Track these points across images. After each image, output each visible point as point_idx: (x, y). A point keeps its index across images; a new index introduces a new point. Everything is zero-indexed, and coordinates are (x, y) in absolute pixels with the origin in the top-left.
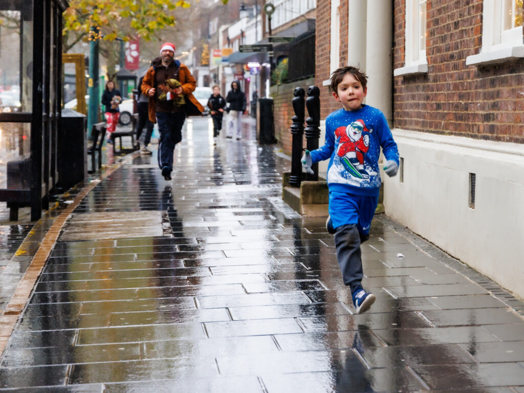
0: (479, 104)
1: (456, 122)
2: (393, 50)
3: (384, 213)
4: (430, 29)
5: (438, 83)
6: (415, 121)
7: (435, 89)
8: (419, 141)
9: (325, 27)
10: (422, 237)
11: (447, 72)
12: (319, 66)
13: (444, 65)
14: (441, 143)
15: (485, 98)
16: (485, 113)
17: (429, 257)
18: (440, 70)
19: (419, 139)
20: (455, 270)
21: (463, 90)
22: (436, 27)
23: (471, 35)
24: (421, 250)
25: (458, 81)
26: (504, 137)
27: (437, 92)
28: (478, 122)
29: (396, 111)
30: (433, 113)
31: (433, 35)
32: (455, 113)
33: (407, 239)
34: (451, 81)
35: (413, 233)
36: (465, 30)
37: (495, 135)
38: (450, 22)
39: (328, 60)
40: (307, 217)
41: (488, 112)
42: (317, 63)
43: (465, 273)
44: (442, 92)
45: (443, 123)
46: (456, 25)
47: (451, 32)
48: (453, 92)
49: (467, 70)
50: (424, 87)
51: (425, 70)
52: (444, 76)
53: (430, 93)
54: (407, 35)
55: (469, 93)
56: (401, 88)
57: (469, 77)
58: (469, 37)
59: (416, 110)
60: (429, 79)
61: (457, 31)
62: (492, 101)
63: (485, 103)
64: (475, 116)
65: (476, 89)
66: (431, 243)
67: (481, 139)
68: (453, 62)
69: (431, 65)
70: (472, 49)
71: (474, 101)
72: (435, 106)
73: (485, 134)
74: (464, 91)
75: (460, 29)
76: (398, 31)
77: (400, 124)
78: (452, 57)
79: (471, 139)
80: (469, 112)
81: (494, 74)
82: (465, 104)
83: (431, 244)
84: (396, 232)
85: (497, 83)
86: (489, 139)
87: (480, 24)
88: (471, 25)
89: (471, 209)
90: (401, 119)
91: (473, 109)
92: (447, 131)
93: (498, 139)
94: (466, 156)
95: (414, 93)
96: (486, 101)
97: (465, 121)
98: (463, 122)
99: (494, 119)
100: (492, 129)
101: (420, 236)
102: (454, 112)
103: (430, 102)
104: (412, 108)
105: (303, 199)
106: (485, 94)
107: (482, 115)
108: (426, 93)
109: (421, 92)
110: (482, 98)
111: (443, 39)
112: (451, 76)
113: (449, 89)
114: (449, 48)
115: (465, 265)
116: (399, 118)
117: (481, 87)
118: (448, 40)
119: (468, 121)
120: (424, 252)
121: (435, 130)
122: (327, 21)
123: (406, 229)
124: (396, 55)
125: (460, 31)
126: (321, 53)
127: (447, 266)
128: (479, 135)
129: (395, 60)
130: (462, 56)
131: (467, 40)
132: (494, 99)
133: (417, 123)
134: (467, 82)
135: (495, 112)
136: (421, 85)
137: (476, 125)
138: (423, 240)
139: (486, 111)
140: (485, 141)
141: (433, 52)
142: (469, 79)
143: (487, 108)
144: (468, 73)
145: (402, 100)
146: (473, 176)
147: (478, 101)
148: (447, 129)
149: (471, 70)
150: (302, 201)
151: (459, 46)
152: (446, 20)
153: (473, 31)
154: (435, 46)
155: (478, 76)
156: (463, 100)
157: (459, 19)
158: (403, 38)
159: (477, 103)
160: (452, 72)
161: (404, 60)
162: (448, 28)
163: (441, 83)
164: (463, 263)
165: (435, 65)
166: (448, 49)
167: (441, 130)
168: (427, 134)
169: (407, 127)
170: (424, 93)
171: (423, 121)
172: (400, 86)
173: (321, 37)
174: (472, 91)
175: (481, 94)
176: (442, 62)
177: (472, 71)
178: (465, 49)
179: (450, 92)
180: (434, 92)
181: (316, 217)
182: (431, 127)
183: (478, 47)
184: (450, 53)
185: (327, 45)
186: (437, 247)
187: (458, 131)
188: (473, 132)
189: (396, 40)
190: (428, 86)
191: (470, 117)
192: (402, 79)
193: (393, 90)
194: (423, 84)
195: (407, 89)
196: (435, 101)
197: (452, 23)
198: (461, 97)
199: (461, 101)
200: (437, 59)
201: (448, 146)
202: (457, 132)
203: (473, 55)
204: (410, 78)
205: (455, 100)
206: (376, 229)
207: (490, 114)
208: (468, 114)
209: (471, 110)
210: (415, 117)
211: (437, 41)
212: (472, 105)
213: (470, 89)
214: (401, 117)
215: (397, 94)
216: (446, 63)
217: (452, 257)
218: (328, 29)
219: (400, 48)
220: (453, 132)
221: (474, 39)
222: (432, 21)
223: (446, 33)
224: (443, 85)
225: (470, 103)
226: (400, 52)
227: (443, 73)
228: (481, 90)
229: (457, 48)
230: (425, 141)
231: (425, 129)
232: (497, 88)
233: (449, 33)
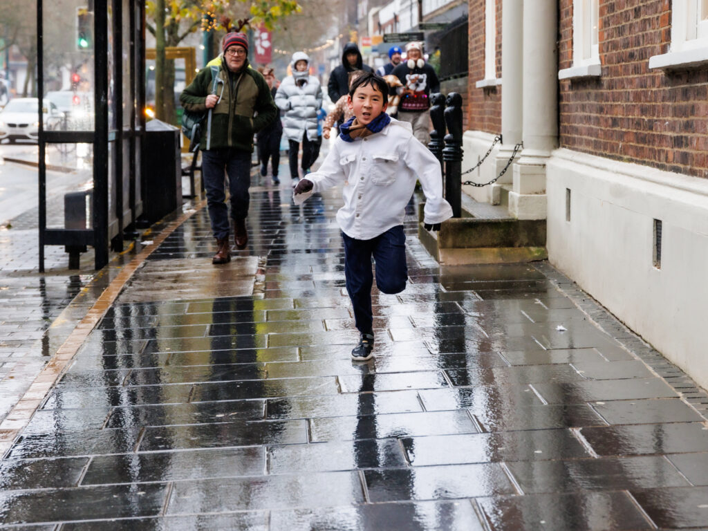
0: (667, 123)
1: (637, 145)
2: (559, 44)
3: (547, 259)
4: (604, 17)
5: (614, 90)
6: (586, 140)
7: (611, 98)
8: (589, 168)
9: (479, 13)
10: (593, 298)
11: (626, 76)
12: (473, 62)
13: (621, 66)
14: (617, 172)
15: (675, 115)
16: (675, 135)
17: (600, 332)
18: (617, 73)
19: (589, 165)
20: (633, 354)
21: (646, 101)
22: (612, 14)
23: (657, 26)
24: (591, 319)
25: (639, 90)
26: (701, 171)
27: (612, 103)
28: (667, 147)
29: (562, 124)
30: (608, 130)
31: (607, 25)
32: (636, 133)
33: (573, 301)
34: (630, 88)
35: (583, 291)
36: (649, 19)
37: (689, 167)
38: (629, 8)
39: (483, 55)
40: (446, 266)
41: (679, 135)
42: (470, 58)
43: (647, 359)
44: (619, 103)
45: (621, 144)
46: (637, 12)
47: (630, 22)
48: (634, 103)
49: (651, 74)
50: (596, 95)
51: (597, 73)
52: (622, 81)
53: (603, 103)
54: (575, 24)
55: (654, 106)
56: (569, 95)
57: (653, 84)
58: (653, 29)
59: (587, 126)
60: (603, 85)
61: (638, 20)
62: (684, 119)
63: (675, 122)
64: (662, 138)
65: (663, 101)
66: (604, 307)
67: (670, 170)
68: (633, 62)
69: (605, 66)
70: (658, 46)
71: (661, 118)
72: (610, 121)
73: (675, 165)
74: (647, 104)
75: (642, 18)
76: (564, 20)
77: (567, 143)
78: (632, 56)
79: (656, 170)
80: (654, 133)
81: (688, 81)
82: (649, 121)
83: (605, 310)
84: (559, 290)
85: (691, 94)
86: (680, 172)
87: (668, 11)
88: (656, 12)
89: (656, 268)
90: (569, 135)
91: (659, 129)
92: (626, 157)
93: (693, 173)
94: (649, 195)
95: (584, 103)
96: (676, 119)
97: (649, 145)
98: (646, 146)
99: (687, 145)
100: (685, 158)
101: (591, 296)
102: (635, 131)
103: (603, 116)
104: (582, 122)
105: (441, 241)
106: (675, 109)
107: (671, 138)
108: (600, 103)
109: (592, 102)
110: (671, 114)
111: (620, 31)
112: (631, 82)
113: (628, 100)
114: (628, 44)
115: (647, 345)
116: (566, 135)
117: (669, 99)
118: (627, 32)
119: (653, 145)
120: (594, 322)
121: (610, 154)
122: (481, 4)
123: (574, 285)
124: (562, 51)
125: (642, 21)
126: (474, 45)
127: (623, 346)
128: (668, 165)
129: (561, 57)
130: (644, 55)
131: (651, 33)
132: (688, 117)
133: (588, 143)
134: (652, 91)
135: (689, 135)
136: (593, 92)
137: (663, 151)
138: (595, 302)
139: (677, 133)
140: (675, 174)
141: (608, 48)
142: (654, 86)
143: (678, 129)
144: (653, 79)
145: (569, 111)
146: (658, 224)
147: (666, 118)
148: (625, 154)
149: (657, 74)
150: (439, 244)
151: (641, 42)
152: (624, 5)
153: (660, 22)
154: (610, 40)
155: (666, 84)
156: (646, 116)
157: (641, 4)
158: (570, 28)
159: (665, 121)
160: (631, 76)
161: (572, 58)
162: (626, 16)
163: (618, 91)
164: (646, 342)
165: (610, 66)
166: (626, 45)
167: (618, 155)
168: (601, 158)
169: (576, 146)
170: (596, 103)
171: (595, 141)
172: (567, 91)
173: (475, 26)
174: (658, 104)
175: (671, 109)
176: (619, 62)
177: (658, 76)
178: (649, 45)
179: (629, 103)
180: (609, 103)
181: (458, 266)
182: (605, 149)
183: (665, 43)
184: (629, 50)
185: (481, 36)
186: (613, 315)
187: (640, 157)
188: (659, 160)
189: (562, 31)
190: (602, 94)
191: (656, 139)
192: (569, 83)
193: (559, 98)
194: (596, 91)
195: (576, 97)
196: (610, 114)
197: (632, 10)
198: (644, 111)
199: (644, 117)
200: (612, 58)
201: (626, 177)
202: (638, 159)
203: (659, 54)
204: (579, 83)
205: (636, 115)
206: (534, 284)
207: (682, 137)
208: (654, 135)
209: (656, 130)
210: (585, 134)
211: (612, 33)
212: (658, 123)
213: (655, 101)
214: (568, 133)
215: (564, 103)
216: (624, 63)
217: (632, 331)
218: (482, 15)
219: (567, 42)
220: (633, 158)
221: (660, 32)
222: (606, 6)
223: (624, 23)
224: (620, 94)
225: (656, 121)
226: (566, 47)
227: (620, 77)
228: (670, 103)
229: (638, 44)
230: (597, 168)
231: (598, 152)
232: (691, 102)
233: (628, 23)
